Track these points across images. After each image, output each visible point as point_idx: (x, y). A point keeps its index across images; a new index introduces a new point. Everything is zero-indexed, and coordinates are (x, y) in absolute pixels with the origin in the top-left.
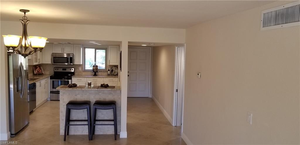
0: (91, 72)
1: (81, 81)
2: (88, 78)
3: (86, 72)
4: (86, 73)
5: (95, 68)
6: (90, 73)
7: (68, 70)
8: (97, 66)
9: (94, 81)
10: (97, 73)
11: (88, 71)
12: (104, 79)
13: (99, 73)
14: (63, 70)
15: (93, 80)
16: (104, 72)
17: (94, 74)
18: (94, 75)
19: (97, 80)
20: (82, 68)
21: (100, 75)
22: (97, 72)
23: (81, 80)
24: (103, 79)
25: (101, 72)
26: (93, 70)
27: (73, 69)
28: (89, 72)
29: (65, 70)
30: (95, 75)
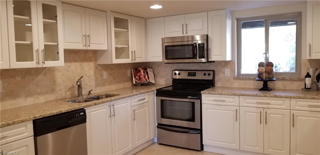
0: (254, 79)
1: (224, 103)
2: (242, 98)
3: (242, 79)
4: (242, 82)
5: (263, 69)
6: (252, 82)
7: (199, 76)
8: (270, 65)
9: (259, 106)
10: (270, 84)
11: (248, 77)
12: (293, 101)
13: (278, 84)
14: (189, 74)
15: (258, 103)
16: (291, 80)
17: (262, 86)
18: (261, 90)
19: (269, 104)
20: (233, 70)
21: (280, 90)
22: (271, 80)
23: (224, 101)
24: (287, 101)
25: (283, 79)
26: (260, 75)
27: (212, 73)
28: (249, 79)
29: (194, 75)
30: (265, 88)
